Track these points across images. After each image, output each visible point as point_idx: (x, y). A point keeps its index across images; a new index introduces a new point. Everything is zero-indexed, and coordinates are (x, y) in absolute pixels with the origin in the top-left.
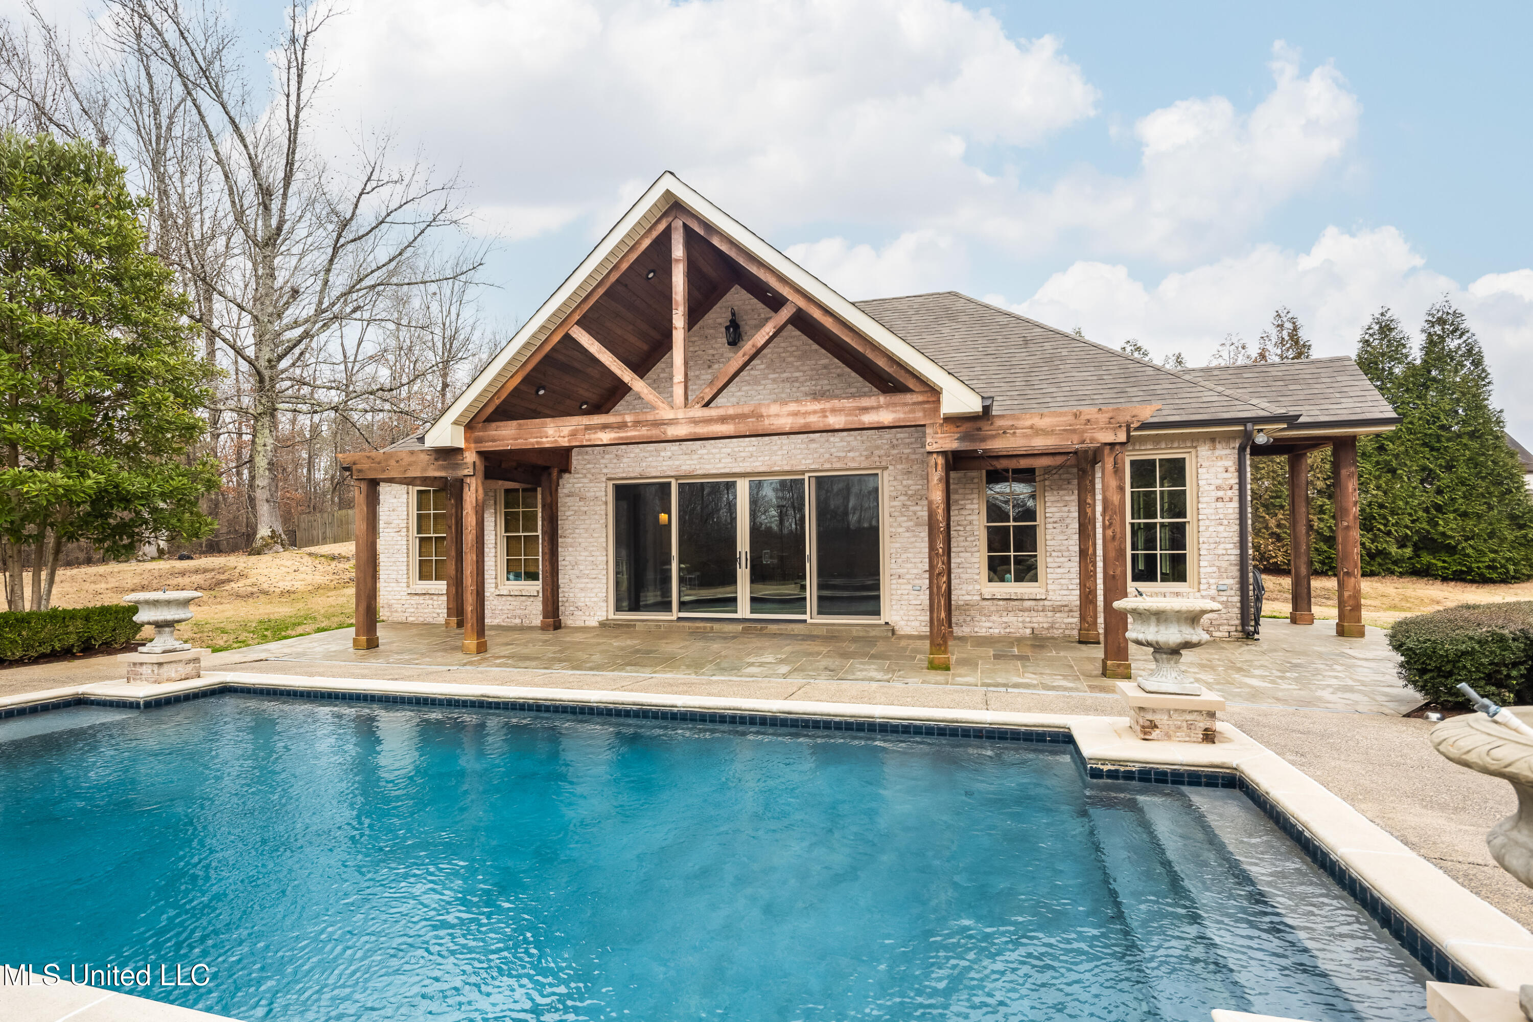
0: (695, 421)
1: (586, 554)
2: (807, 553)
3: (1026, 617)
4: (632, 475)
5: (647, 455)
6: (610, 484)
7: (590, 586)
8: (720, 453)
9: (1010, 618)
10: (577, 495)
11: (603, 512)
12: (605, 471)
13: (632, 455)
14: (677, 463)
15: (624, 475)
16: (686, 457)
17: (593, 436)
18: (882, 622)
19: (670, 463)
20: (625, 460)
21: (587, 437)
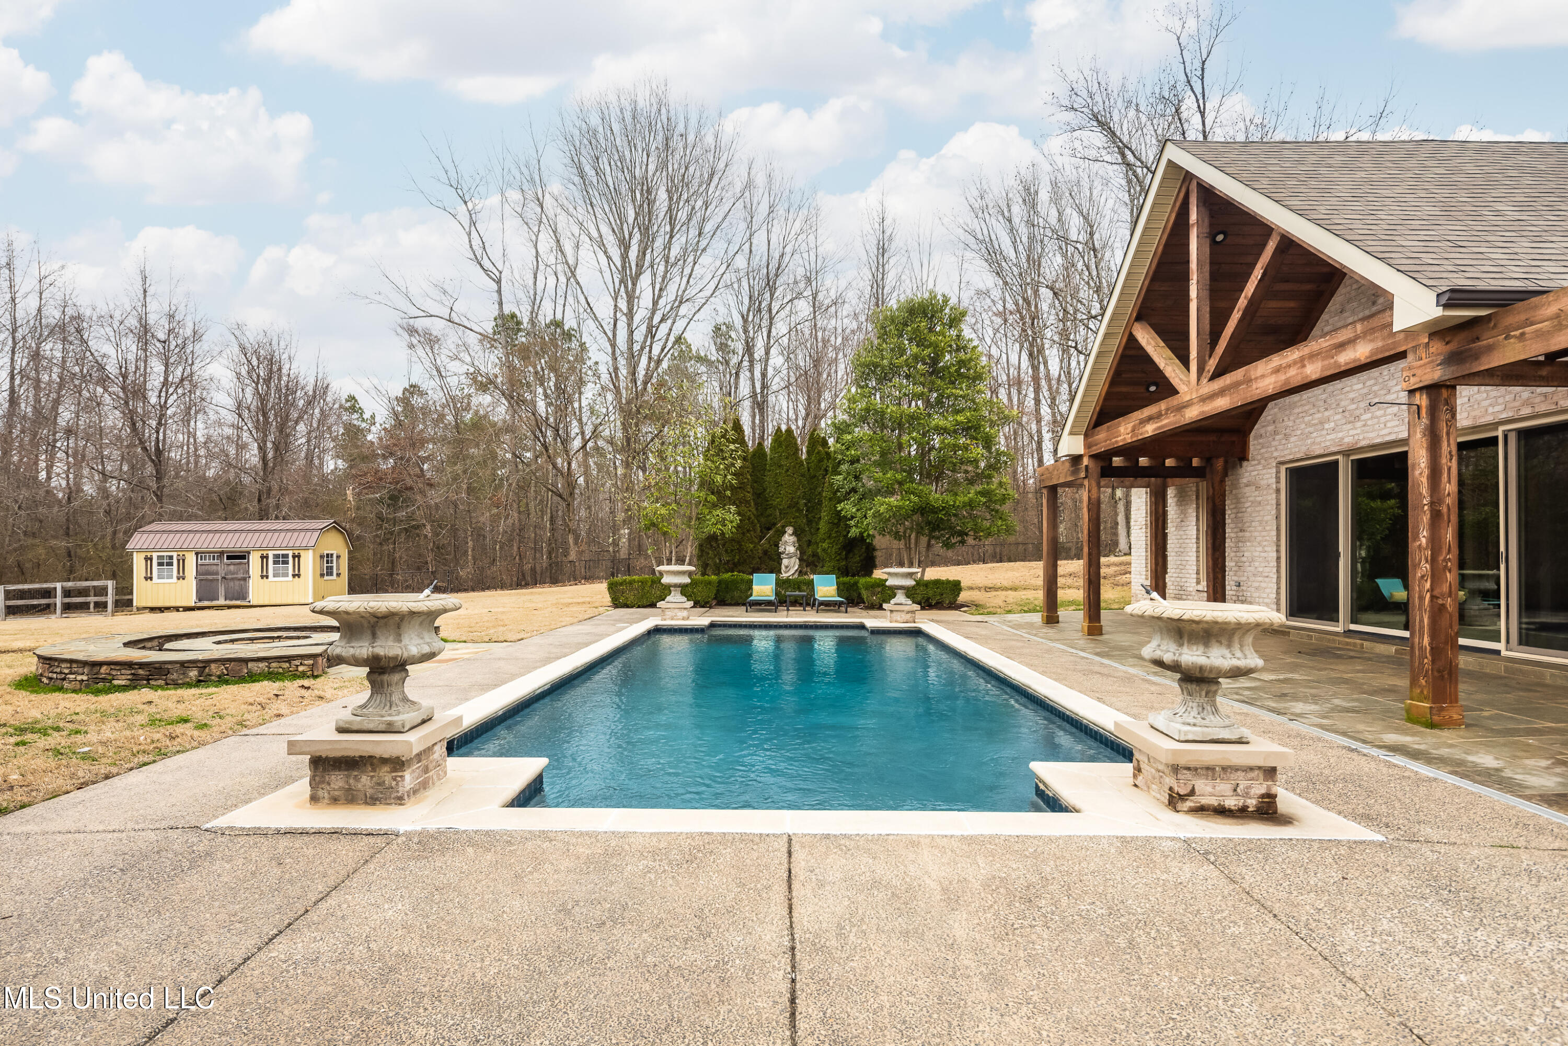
0: (1203, 399)
1: (1260, 549)
2: (1502, 548)
4: (1298, 456)
5: (1311, 429)
6: (1283, 469)
7: (1263, 585)
8: (1385, 415)
10: (1254, 484)
11: (1274, 502)
12: (1275, 454)
13: (1299, 432)
14: (1340, 435)
15: (1291, 457)
16: (1349, 426)
19: (1332, 436)
20: (1292, 439)
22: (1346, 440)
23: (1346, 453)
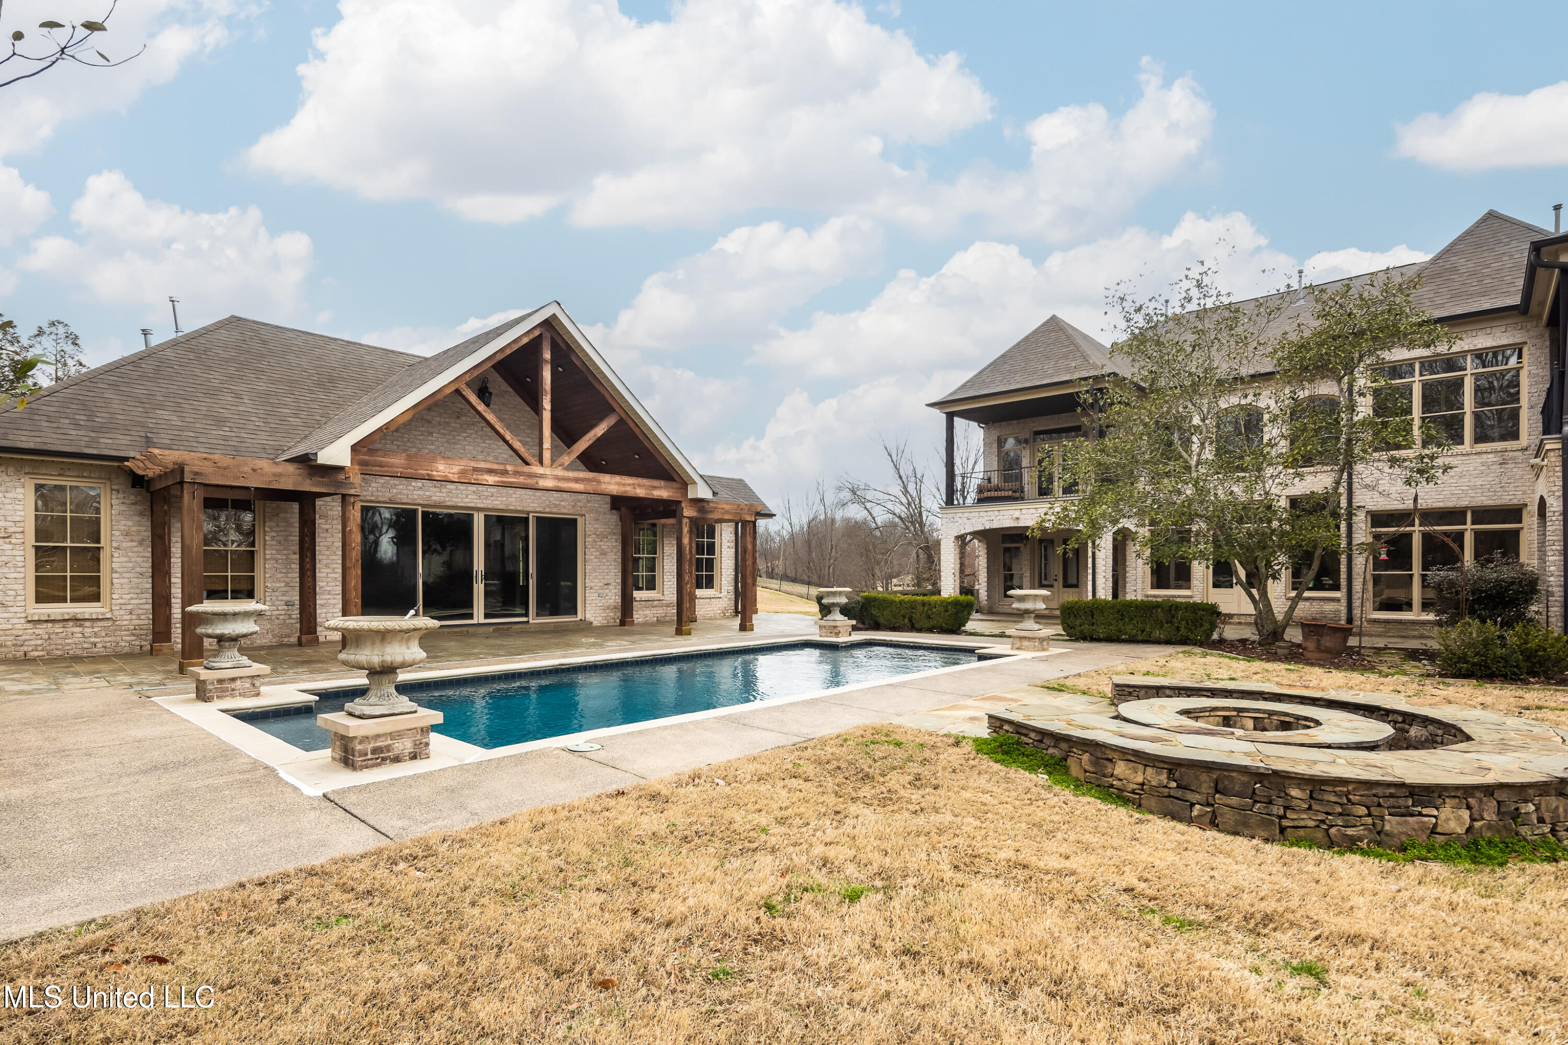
0: (558, 478)
3: (654, 611)
9: (647, 612)
16: (436, 489)
17: (480, 477)
18: (578, 619)
21: (475, 477)
22: (434, 498)
23: (423, 506)
